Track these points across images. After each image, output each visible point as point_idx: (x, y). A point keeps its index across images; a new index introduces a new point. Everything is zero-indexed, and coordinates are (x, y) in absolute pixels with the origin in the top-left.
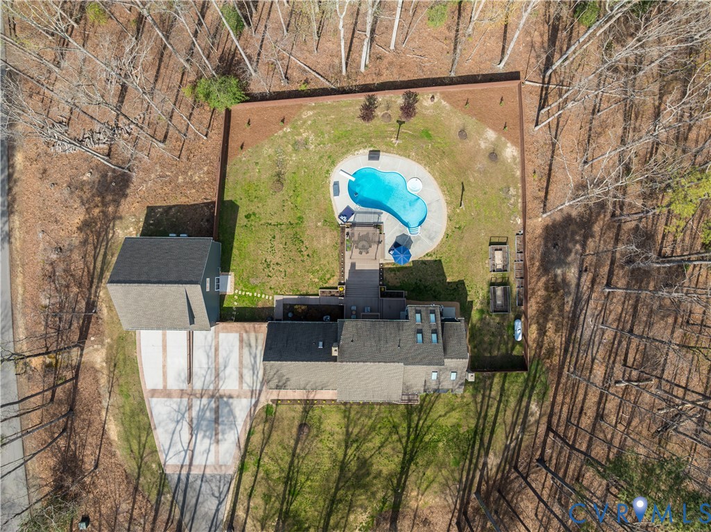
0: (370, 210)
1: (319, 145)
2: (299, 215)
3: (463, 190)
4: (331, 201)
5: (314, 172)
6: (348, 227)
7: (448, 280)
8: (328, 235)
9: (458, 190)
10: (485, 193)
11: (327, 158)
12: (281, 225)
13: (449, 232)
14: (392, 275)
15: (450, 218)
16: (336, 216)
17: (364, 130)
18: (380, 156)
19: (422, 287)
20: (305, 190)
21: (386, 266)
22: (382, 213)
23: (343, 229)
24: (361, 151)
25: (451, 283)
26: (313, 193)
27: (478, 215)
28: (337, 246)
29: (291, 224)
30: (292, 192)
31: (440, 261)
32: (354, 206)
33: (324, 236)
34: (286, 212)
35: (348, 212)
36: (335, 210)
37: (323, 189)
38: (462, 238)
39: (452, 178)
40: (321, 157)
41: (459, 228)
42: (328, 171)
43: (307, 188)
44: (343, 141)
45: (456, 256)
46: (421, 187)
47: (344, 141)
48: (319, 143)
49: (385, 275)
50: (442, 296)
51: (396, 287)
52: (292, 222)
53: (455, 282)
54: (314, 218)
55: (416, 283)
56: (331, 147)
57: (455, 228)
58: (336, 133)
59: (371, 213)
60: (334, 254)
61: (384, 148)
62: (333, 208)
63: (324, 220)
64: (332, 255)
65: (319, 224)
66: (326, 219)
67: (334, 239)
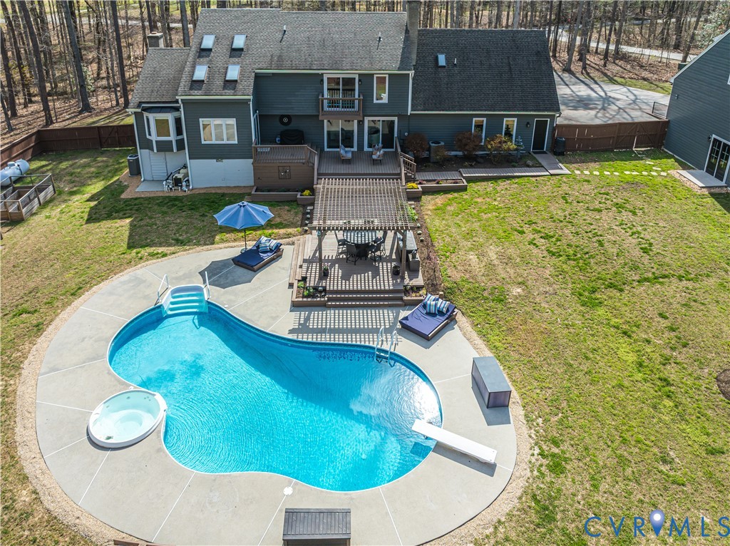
2: (602, 311)
4: (500, 358)
5: (622, 460)
6: (418, 289)
8: (477, 268)
12: (646, 280)
20: (621, 386)
23: (432, 287)
26: (582, 377)
29: (612, 286)
30: (672, 377)
31: (131, 247)
33: (490, 266)
37: (547, 394)
43: (620, 394)
52: (612, 290)
54: (545, 305)
62: (484, 340)
63: (502, 301)
64: (451, 237)
65: (519, 290)
66: (499, 306)
67: (457, 264)
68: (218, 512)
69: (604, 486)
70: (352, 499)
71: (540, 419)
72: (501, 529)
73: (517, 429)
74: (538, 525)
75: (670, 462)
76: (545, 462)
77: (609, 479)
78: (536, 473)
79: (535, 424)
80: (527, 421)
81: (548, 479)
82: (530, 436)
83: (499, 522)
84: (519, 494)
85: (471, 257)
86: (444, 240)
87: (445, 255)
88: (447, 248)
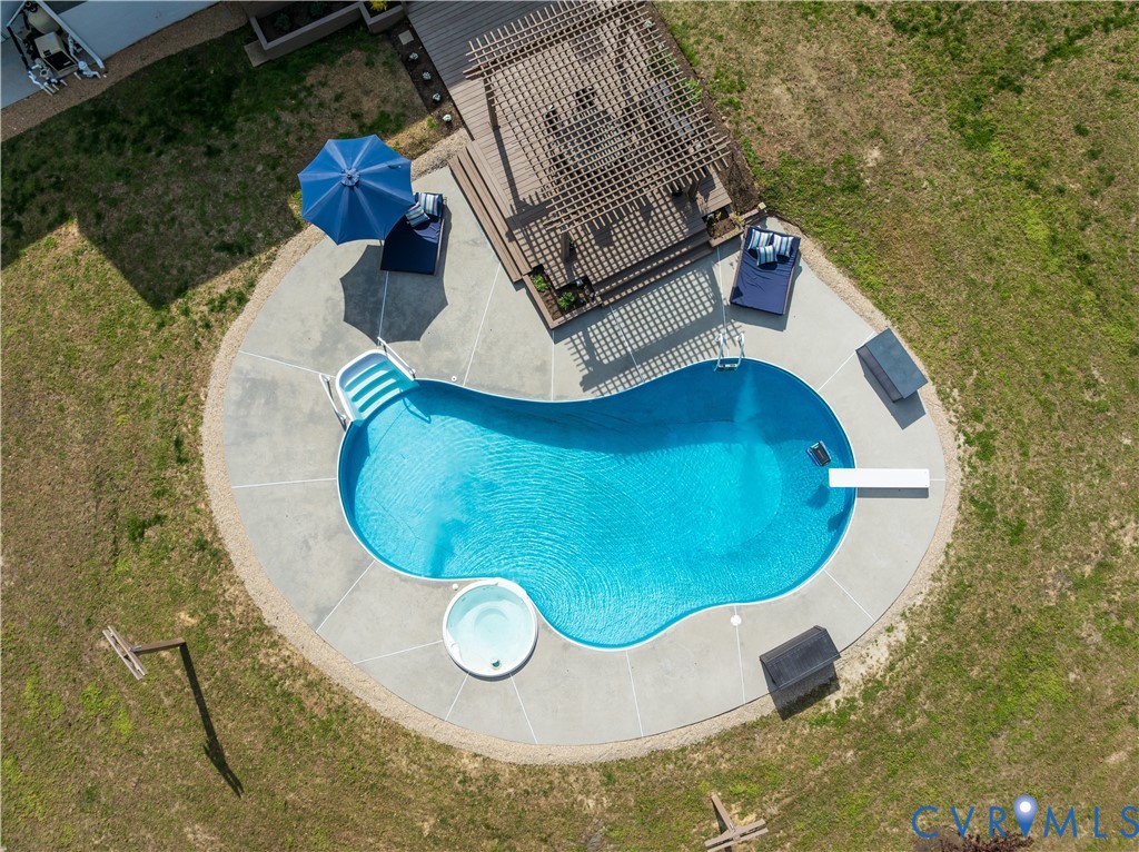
0: (659, 368)
1: (1102, 566)
2: (996, 150)
3: (214, 751)
4: (883, 306)
5: (1047, 406)
6: (724, 211)
7: (72, 229)
8: (796, 120)
9: (241, 735)
10: (90, 796)
11: (1029, 519)
12: (1056, 51)
13: (176, 475)
14: (368, 105)
15: (211, 553)
17: (918, 783)
18: (761, 686)
19: (188, 129)
20: (1035, 292)
21: (420, 129)
22: (587, 383)
23: (742, 195)
24: (880, 655)
25: (51, 227)
26: (990, 298)
27: (74, 657)
29: (1005, 84)
30: (1093, 247)
31: (158, 303)
32: (752, 342)
33: (815, 107)
34: (1065, 127)
35: (765, 292)
36: (834, 272)
37: (954, 345)
38: (101, 480)
39: (307, 787)
40: (1056, 504)
41: (138, 530)
42: (986, 452)
43: (1036, 306)
44: (996, 655)
45: (87, 377)
46: (448, 639)
47: (992, 659)
48: (1107, 577)
49: (406, 83)
50: (71, 137)
51: (320, 58)
52: (1006, 93)
53: (36, 235)
54: (919, 173)
55: (228, 128)
56: (1039, 591)
57: (159, 519)
58: (1052, 683)
59: (645, 354)
60: (718, 51)
61: (770, 748)
62: (850, 277)
63: (857, 187)
64: (720, 39)
65: (875, 154)
66: (854, 199)
67: (760, 120)
68: (682, 677)
69: (1032, 450)
70: (803, 596)
71: (956, 390)
72: (952, 553)
73: (934, 417)
74: (982, 529)
75: (1094, 386)
76: (974, 449)
77: (1037, 439)
78: (967, 469)
79: (951, 401)
80: (942, 400)
81: (980, 471)
82: (951, 422)
83: (948, 546)
84: (956, 505)
85: (777, 91)
86: (713, 55)
87: (730, 102)
88: (727, 78)
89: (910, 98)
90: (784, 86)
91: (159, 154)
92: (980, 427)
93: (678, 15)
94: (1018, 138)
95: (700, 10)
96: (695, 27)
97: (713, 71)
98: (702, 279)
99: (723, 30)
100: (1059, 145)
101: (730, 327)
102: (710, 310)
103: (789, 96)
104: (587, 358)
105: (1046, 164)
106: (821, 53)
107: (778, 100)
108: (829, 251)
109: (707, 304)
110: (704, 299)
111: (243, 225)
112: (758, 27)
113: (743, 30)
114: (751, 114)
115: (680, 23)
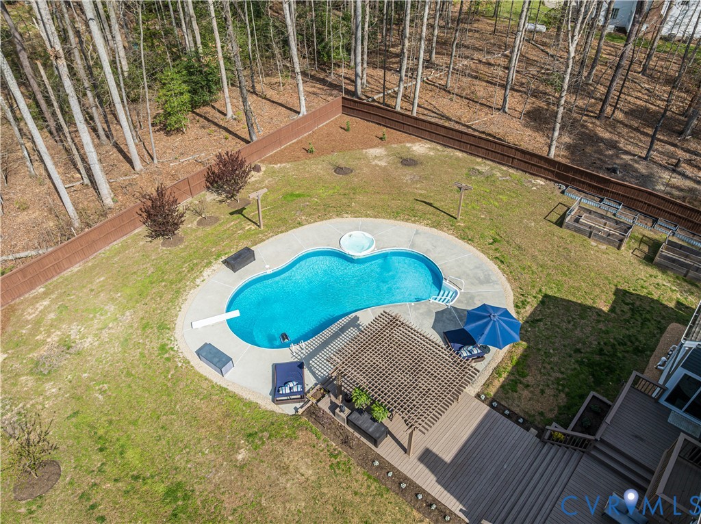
2: (161, 489)
5: (129, 375)
9: (423, 208)
14: (526, 393)
16: (267, 404)
19: (597, 357)
21: (492, 391)
25: (613, 307)
28: (342, 458)
30: (97, 457)
33: (284, 470)
34: (113, 518)
35: (285, 375)
36: (253, 399)
40: (125, 342)
41: (496, 240)
45: (553, 271)
48: (101, 326)
53: (615, 302)
54: (211, 457)
57: (491, 244)
60: (355, 485)
62: (243, 398)
63: (248, 436)
64: (356, 493)
65: (241, 456)
66: (249, 431)
67: (315, 452)
71: (180, 366)
72: (178, 309)
73: (190, 352)
76: (169, 346)
78: (172, 338)
79: (182, 361)
80: (186, 360)
81: (165, 339)
82: (182, 353)
83: (180, 311)
85: (310, 472)
86: (357, 481)
87: (335, 457)
88: (343, 470)
89: (223, 498)
90: (306, 476)
91: (599, 343)
92: (167, 355)
93: (388, 501)
94: (146, 502)
95: (375, 508)
96: (374, 496)
97: (353, 472)
98: (320, 373)
99: (357, 499)
100: (117, 506)
101: (299, 357)
102: (311, 362)
103: (302, 471)
104: (361, 327)
105: (127, 492)
106: (288, 505)
107: (308, 468)
108: (257, 406)
109: (313, 364)
110: (315, 365)
111: (539, 329)
112: (335, 509)
113: (343, 504)
114: (321, 454)
115: (385, 496)
